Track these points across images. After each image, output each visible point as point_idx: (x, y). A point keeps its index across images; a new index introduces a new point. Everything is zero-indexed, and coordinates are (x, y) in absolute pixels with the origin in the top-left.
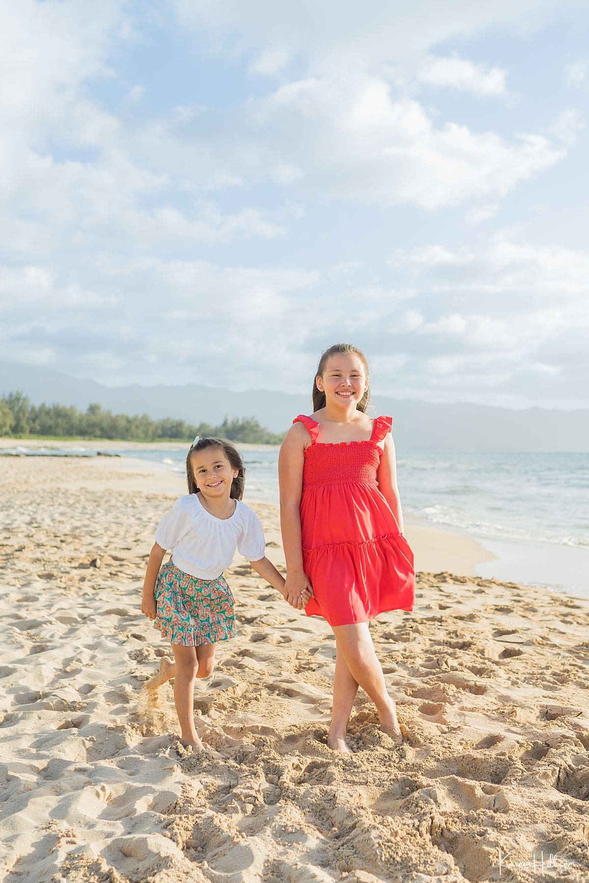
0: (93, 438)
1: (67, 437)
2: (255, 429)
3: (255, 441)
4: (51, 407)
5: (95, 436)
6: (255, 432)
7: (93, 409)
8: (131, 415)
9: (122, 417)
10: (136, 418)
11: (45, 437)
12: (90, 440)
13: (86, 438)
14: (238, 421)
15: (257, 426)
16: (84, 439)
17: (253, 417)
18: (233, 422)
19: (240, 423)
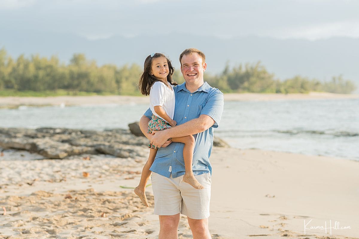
0: (78, 92)
1: (48, 92)
2: (262, 75)
3: (263, 90)
4: (30, 59)
5: (81, 90)
6: (263, 79)
7: (76, 60)
8: (119, 66)
9: (109, 67)
10: (124, 69)
11: (23, 93)
12: (75, 95)
13: (71, 93)
14: (240, 68)
15: (264, 72)
16: (68, 94)
17: (259, 63)
18: (234, 70)
19: (243, 70)
